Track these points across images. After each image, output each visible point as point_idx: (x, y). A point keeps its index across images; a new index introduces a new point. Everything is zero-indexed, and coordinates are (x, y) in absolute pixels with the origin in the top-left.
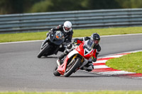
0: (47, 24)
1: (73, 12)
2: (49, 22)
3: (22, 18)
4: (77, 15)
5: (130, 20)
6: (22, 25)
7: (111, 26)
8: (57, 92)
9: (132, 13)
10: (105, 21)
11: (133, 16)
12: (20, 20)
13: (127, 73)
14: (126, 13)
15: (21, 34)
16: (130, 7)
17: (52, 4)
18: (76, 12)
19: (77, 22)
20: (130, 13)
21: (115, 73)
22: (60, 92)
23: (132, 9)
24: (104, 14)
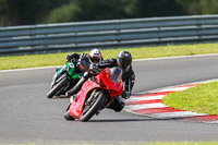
1: (113, 21)
3: (33, 32)
4: (118, 27)
5: (200, 32)
6: (34, 42)
7: (170, 42)
10: (161, 35)
11: (204, 26)
12: (30, 35)
13: (196, 114)
14: (194, 22)
15: (32, 57)
16: (200, 14)
17: (80, 10)
18: (117, 21)
19: (119, 38)
20: (199, 22)
21: (177, 114)
23: (203, 16)
24: (160, 24)
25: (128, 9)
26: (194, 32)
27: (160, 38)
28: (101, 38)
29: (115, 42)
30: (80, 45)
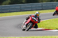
0: (9, 10)
1: (19, 5)
2: (9, 9)
4: (20, 6)
5: (42, 7)
7: (34, 10)
8: (13, 37)
9: (43, 4)
10: (32, 8)
11: (43, 6)
14: (41, 5)
18: (20, 5)
19: (21, 9)
20: (42, 5)
22: (14, 37)
23: (43, 3)
24: (32, 5)
25: (23, 1)
26: (41, 7)
27: (32, 9)
28: (16, 9)
29: (20, 10)
30: (10, 11)
